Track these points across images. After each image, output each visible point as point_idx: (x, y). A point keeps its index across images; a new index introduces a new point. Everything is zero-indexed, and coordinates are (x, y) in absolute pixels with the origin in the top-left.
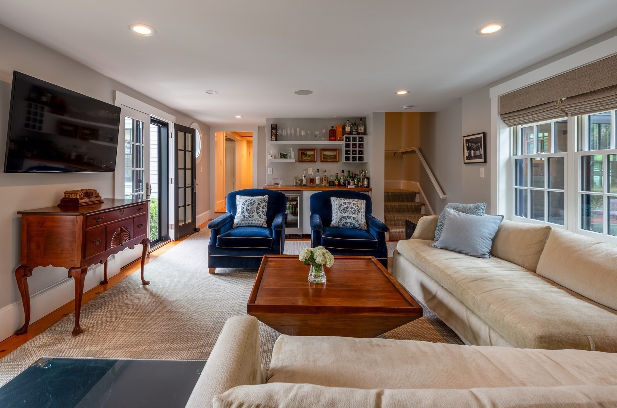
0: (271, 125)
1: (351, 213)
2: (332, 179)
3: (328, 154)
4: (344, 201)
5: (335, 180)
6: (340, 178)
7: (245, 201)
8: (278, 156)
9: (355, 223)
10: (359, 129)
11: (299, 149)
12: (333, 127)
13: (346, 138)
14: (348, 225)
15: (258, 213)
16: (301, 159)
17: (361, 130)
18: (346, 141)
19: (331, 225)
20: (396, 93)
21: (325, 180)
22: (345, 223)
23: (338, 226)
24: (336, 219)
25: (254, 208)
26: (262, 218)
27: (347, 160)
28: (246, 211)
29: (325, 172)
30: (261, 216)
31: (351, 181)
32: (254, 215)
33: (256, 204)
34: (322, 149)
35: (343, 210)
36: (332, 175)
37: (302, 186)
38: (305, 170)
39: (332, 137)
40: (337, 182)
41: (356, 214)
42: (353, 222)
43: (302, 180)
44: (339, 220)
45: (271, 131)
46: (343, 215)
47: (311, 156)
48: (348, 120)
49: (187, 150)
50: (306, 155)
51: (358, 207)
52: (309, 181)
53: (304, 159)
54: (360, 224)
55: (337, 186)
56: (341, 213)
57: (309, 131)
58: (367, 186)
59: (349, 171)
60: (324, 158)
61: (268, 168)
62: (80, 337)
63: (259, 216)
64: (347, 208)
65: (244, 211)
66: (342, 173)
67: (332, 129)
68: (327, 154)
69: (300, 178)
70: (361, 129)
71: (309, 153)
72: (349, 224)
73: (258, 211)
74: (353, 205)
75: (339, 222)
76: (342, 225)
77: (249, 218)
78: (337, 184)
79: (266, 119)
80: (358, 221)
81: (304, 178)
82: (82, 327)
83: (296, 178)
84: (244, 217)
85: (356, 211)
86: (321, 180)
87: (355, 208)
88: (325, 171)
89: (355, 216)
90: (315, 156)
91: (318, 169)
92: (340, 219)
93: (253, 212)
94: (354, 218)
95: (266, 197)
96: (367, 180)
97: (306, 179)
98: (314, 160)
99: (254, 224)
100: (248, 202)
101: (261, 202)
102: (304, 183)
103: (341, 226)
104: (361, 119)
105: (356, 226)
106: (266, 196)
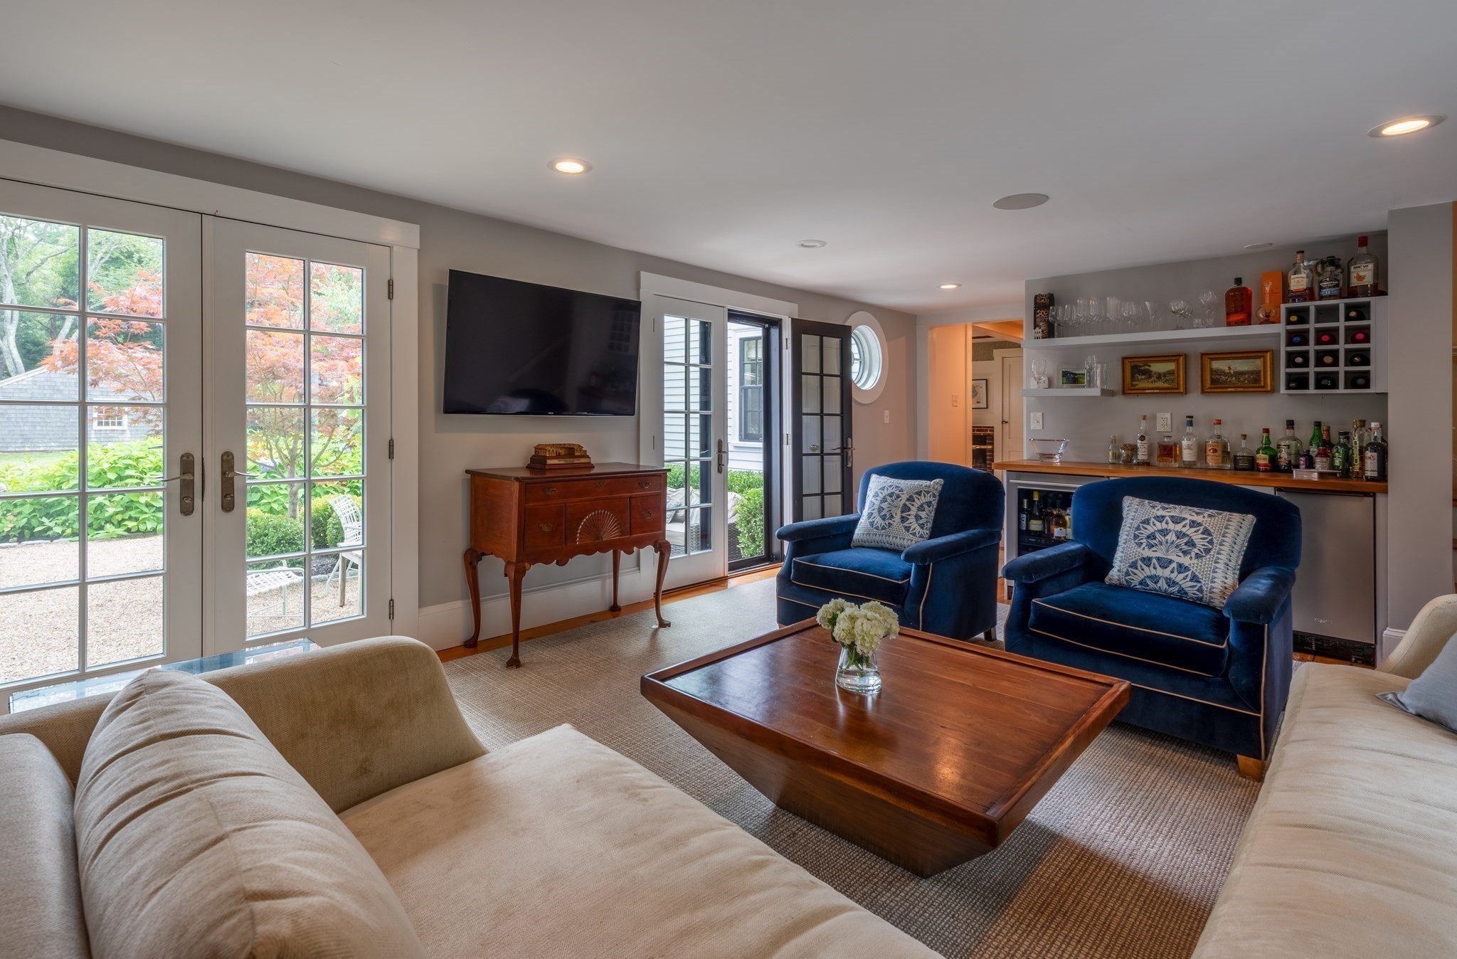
0: (1036, 297)
1: (1173, 549)
2: (1242, 449)
3: (1230, 368)
4: (1161, 513)
5: (1258, 453)
6: (1279, 446)
7: (881, 489)
8: (1058, 379)
9: (1186, 585)
10: (1353, 275)
11: (1124, 359)
12: (1239, 281)
13: (1290, 312)
14: (1159, 585)
15: (903, 519)
16: (1132, 385)
17: (1360, 278)
18: (1289, 322)
19: (1107, 580)
20: (1376, 134)
21: (1215, 451)
22: (1151, 577)
23: (1125, 583)
24: (1120, 562)
25: (896, 506)
26: (914, 534)
27: (1292, 385)
28: (877, 513)
29: (1219, 425)
30: (910, 527)
31: (1319, 454)
32: (895, 524)
33: (904, 497)
34: (1202, 355)
35: (1148, 537)
36: (1244, 437)
37: (1135, 465)
38: (1144, 418)
39: (1236, 312)
40: (1262, 459)
41: (1193, 555)
42: (1179, 578)
43: (1134, 449)
44: (1130, 566)
45: (1035, 313)
46: (1142, 552)
47: (1165, 377)
48: (1303, 252)
49: (825, 373)
50: (1148, 374)
51: (1210, 534)
52: (1156, 453)
53: (1141, 385)
54: (1204, 588)
55: (1265, 471)
56: (1139, 546)
57: (1147, 303)
58: (1375, 474)
59: (1318, 424)
60: (1213, 381)
61: (1032, 414)
62: (513, 672)
63: (905, 527)
64: (1164, 532)
65: (873, 512)
66: (1288, 428)
67: (1234, 286)
68: (1226, 369)
69: (1130, 441)
70: (1362, 274)
71: (1158, 368)
72: (1162, 585)
73: (904, 515)
74: (1188, 527)
75: (1127, 574)
76: (1141, 583)
77: (882, 529)
78: (1265, 465)
79: (1023, 283)
80: (1195, 578)
81: (1139, 441)
82: (521, 659)
83: (1114, 441)
84: (873, 526)
85: (1194, 545)
86: (1201, 450)
87: (1193, 538)
88: (1219, 422)
89: (1186, 561)
90: (1178, 376)
91: (1192, 417)
92: (1134, 565)
93: (892, 517)
94: (1182, 568)
95: (937, 484)
96: (1375, 454)
97: (1146, 446)
98: (1178, 388)
99: (893, 546)
100: (886, 492)
101: (919, 493)
102: (1142, 455)
103: (1135, 583)
104: (1363, 240)
105: (1190, 595)
106: (937, 480)
